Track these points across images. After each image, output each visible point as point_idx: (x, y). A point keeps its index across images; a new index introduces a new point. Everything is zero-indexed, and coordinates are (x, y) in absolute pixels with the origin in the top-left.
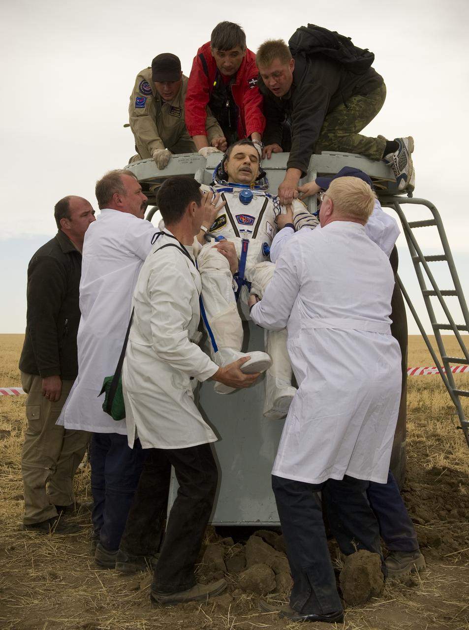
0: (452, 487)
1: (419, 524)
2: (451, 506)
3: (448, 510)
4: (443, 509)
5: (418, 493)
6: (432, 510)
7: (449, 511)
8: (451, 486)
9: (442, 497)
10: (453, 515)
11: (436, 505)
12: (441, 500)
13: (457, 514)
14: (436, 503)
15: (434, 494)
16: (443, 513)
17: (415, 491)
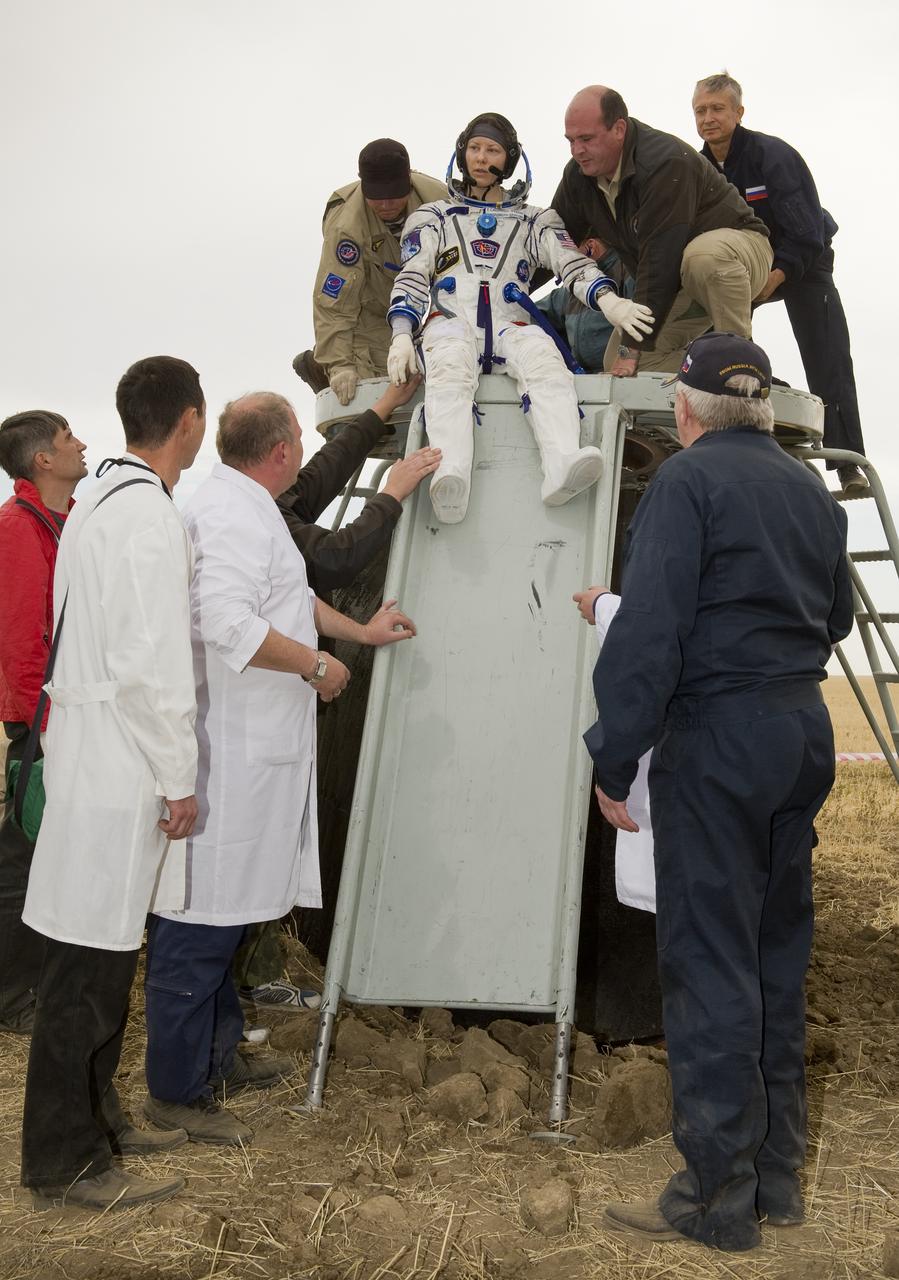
0: (893, 963)
1: (818, 1024)
2: (885, 996)
3: (876, 1002)
4: (870, 1000)
5: (828, 970)
6: (850, 1000)
7: (880, 1004)
8: (891, 960)
9: (869, 979)
10: (884, 1011)
11: (858, 992)
12: (868, 984)
13: (891, 1010)
14: (857, 989)
15: (857, 973)
16: (868, 1007)
17: (823, 966)
